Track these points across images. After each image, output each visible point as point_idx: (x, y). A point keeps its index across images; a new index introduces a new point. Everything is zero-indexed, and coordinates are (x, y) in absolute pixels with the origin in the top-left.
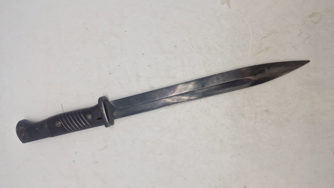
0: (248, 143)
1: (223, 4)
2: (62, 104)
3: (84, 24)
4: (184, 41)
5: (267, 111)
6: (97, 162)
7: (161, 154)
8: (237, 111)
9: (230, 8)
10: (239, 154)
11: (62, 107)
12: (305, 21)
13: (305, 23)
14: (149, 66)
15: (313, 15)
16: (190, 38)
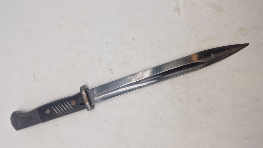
0: (182, 123)
1: (174, 12)
2: (35, 75)
3: (62, 12)
4: (141, 36)
5: (199, 99)
6: (59, 125)
7: (111, 125)
8: (176, 96)
9: (180, 15)
10: (173, 131)
11: (35, 77)
12: (235, 33)
13: (235, 35)
14: (110, 52)
15: (242, 29)
16: (145, 35)
